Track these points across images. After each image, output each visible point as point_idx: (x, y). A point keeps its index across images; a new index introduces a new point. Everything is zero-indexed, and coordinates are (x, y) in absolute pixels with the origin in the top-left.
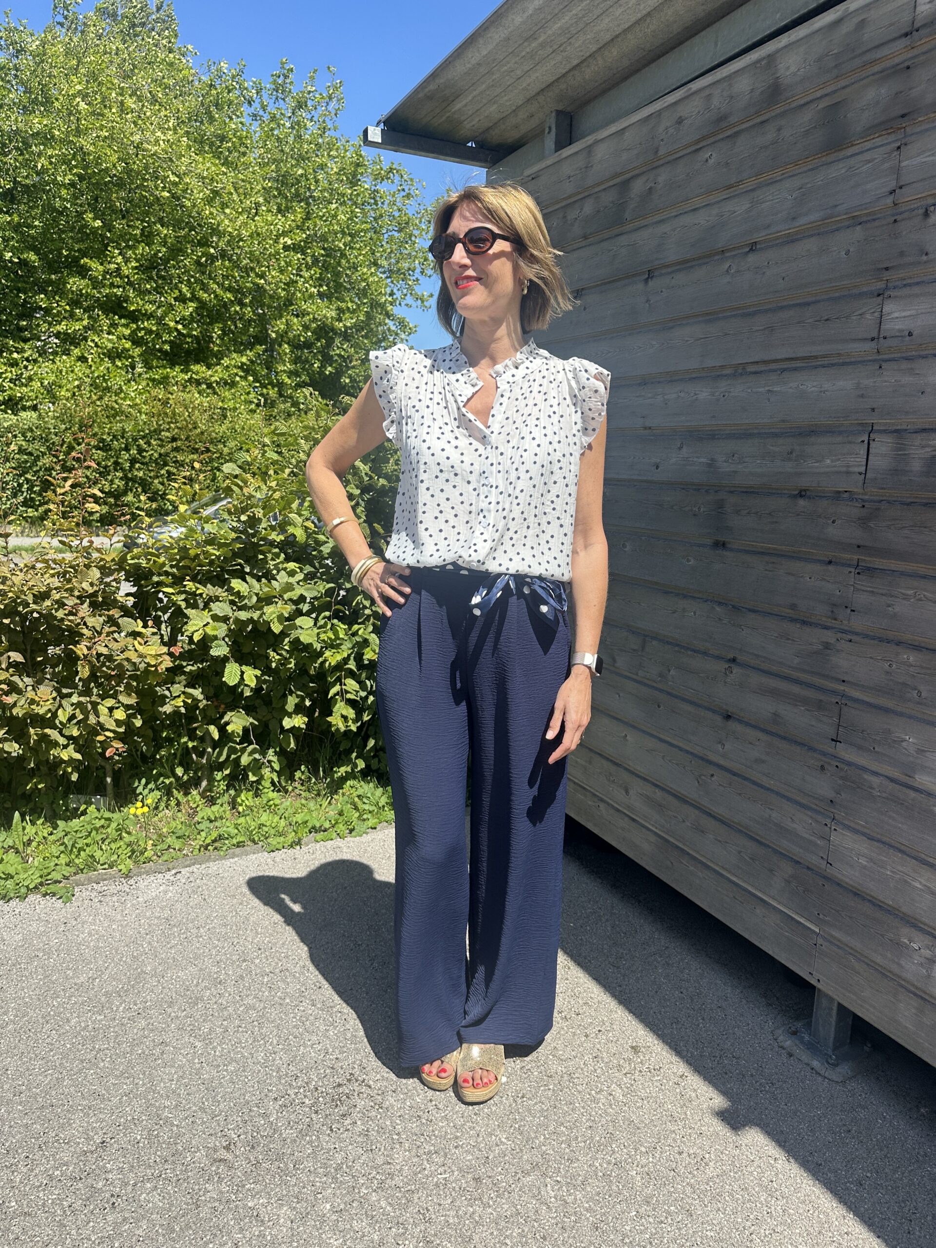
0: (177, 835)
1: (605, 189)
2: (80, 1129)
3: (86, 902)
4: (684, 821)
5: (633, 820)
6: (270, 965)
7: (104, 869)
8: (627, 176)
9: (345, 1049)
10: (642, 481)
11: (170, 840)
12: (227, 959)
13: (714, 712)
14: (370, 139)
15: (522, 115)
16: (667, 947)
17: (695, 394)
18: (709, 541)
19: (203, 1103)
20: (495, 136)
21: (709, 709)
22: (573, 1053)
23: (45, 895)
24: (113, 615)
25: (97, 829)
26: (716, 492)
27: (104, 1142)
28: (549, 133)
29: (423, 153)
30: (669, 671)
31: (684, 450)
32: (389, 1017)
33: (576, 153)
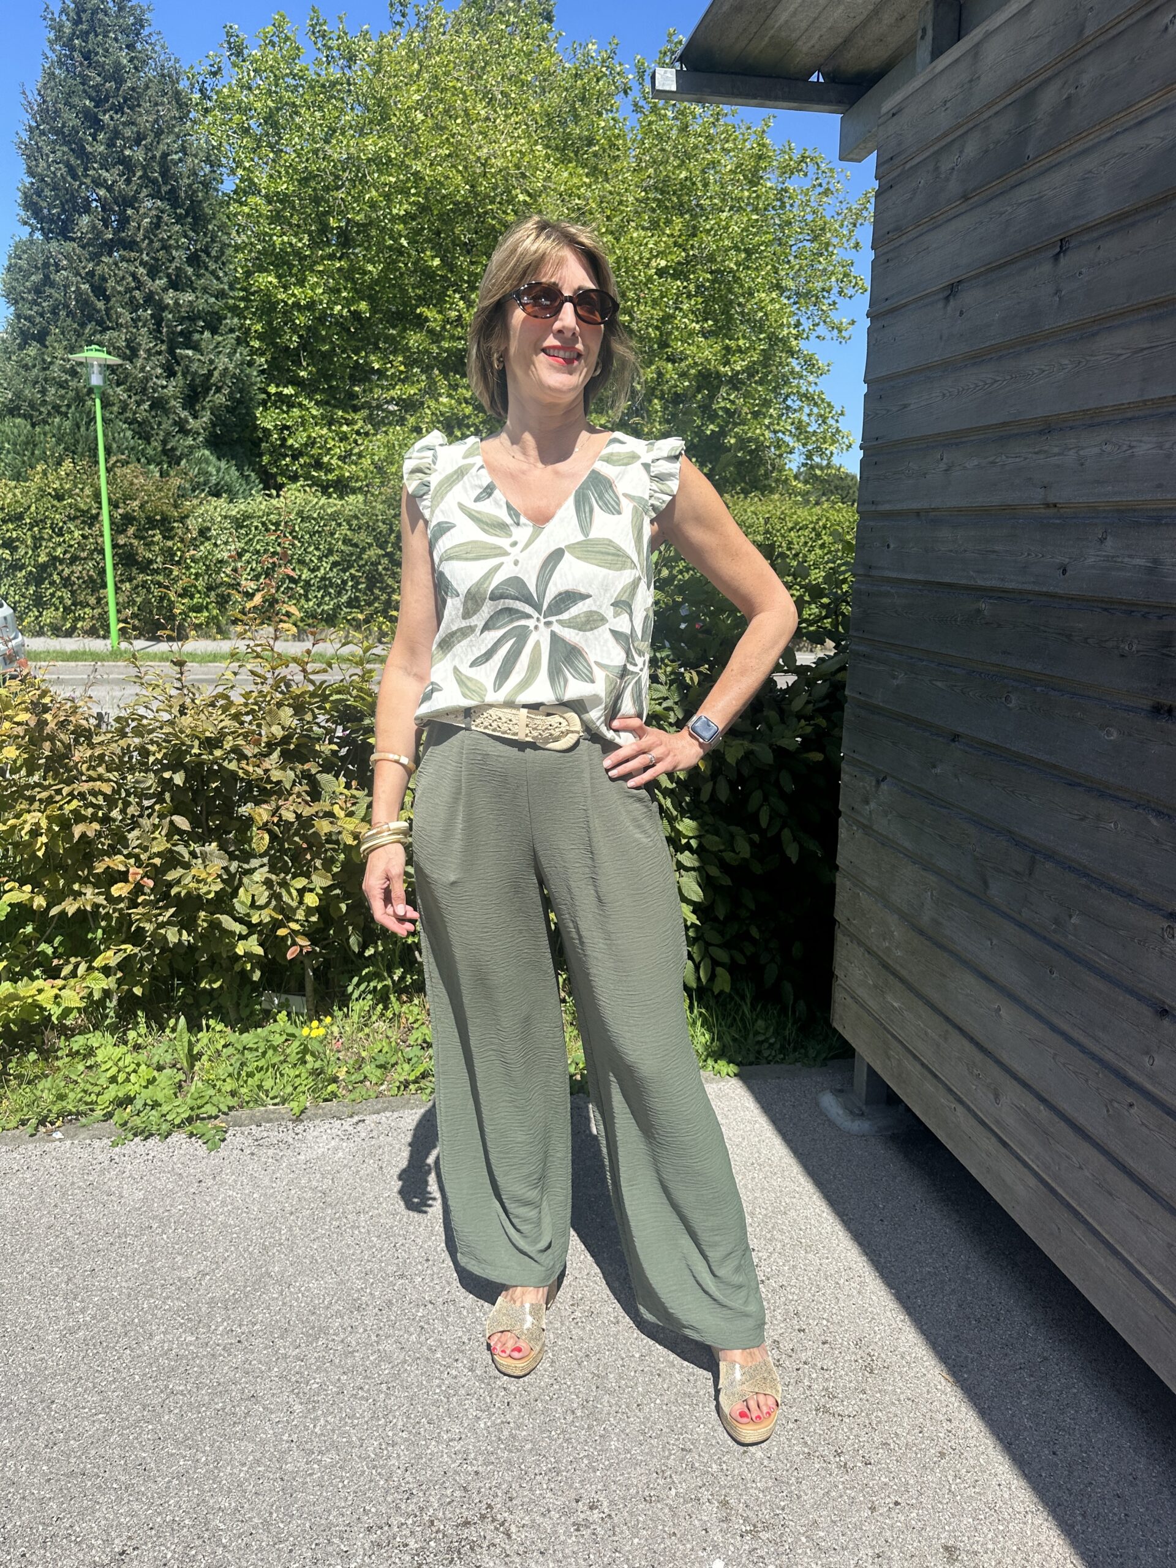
0: (378, 1063)
1: (996, 113)
2: (103, 1522)
3: (235, 1152)
4: (1080, 1168)
5: (1005, 1144)
6: (434, 1288)
7: (275, 1104)
8: (1033, 84)
9: (492, 1458)
10: (1040, 594)
11: (368, 1069)
12: (380, 1270)
13: (1141, 998)
14: (658, 86)
15: (888, 17)
16: (1046, 1359)
17: (1131, 447)
18: (1146, 703)
19: (271, 1513)
20: (852, 61)
21: (1132, 992)
22: (842, 1539)
23: (191, 1135)
24: (309, 770)
25: (275, 1049)
26: (1160, 618)
27: (124, 1552)
28: (922, 38)
29: (740, 101)
30: (1071, 917)
31: (1109, 542)
32: (573, 1412)
33: (957, 61)
